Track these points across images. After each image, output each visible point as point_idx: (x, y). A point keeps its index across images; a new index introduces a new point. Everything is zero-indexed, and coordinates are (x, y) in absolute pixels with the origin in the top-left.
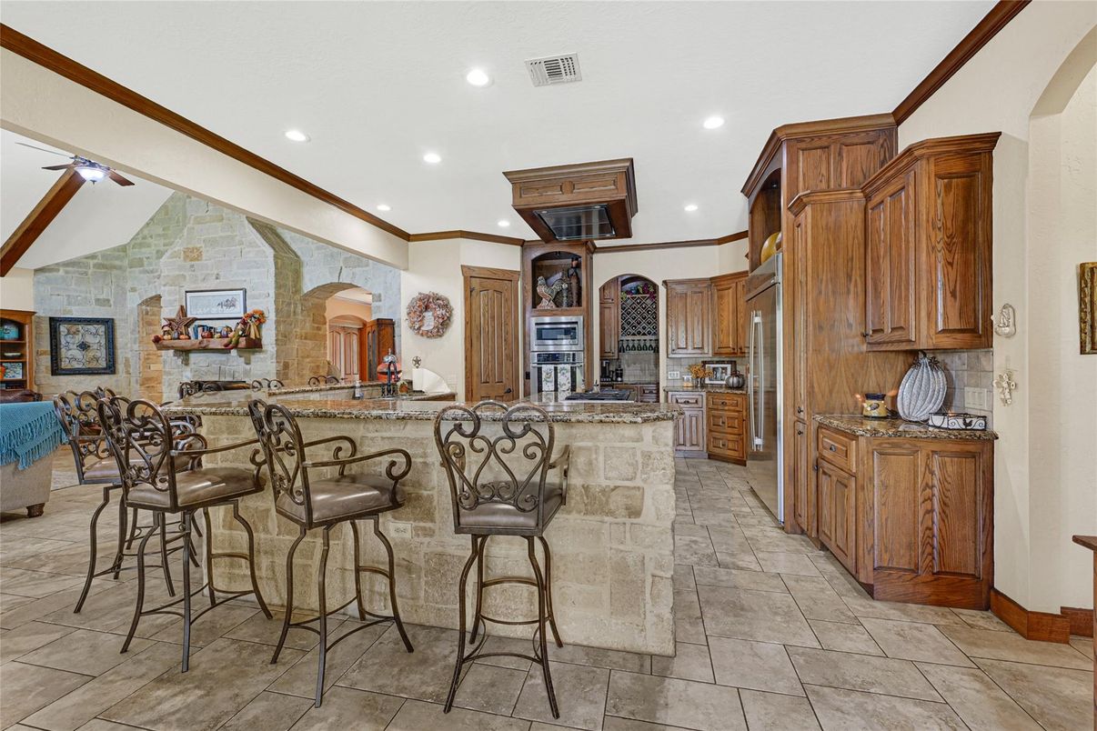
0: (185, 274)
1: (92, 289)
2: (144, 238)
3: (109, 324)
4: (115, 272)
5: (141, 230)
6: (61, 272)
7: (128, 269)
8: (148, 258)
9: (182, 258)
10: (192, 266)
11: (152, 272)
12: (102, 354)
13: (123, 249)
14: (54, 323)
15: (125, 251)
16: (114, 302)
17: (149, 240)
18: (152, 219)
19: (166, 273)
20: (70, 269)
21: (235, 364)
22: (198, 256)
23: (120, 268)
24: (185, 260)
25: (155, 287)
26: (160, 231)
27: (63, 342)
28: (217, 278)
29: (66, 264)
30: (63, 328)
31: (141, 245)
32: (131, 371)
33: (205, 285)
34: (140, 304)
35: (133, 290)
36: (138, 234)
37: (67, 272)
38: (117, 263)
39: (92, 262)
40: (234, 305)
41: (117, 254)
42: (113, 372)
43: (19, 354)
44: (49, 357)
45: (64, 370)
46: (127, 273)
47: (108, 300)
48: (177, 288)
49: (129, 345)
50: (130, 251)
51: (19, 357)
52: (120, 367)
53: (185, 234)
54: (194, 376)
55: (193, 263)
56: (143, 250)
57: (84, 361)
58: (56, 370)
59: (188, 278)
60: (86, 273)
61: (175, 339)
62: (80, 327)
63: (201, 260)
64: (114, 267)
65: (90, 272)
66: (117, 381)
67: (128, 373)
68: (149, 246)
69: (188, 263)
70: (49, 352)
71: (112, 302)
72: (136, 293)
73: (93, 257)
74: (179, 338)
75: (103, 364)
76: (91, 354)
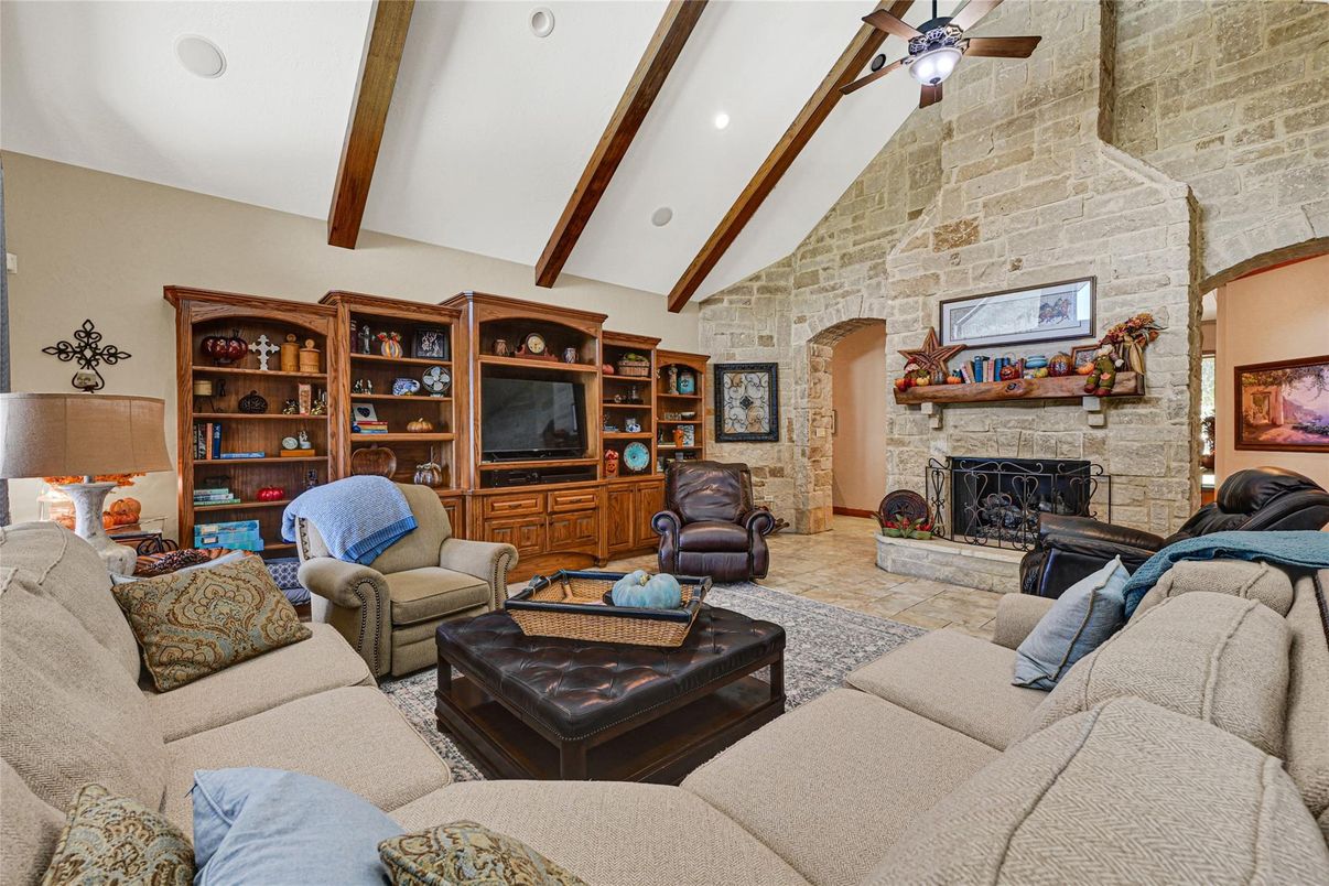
0: (939, 272)
1: (756, 323)
2: (821, 239)
3: (771, 369)
4: (779, 296)
5: (816, 229)
6: (726, 303)
7: (794, 292)
8: (825, 269)
9: (931, 247)
10: (956, 255)
11: (833, 289)
12: (763, 412)
13: (787, 263)
14: (719, 369)
15: (790, 266)
16: (778, 339)
17: (828, 241)
18: (833, 209)
19: (898, 277)
20: (734, 297)
21: (1062, 426)
22: (969, 235)
23: (784, 290)
24: (937, 249)
25: (838, 311)
26: (848, 224)
27: (727, 397)
28: (1015, 268)
29: (732, 291)
30: (727, 379)
31: (814, 252)
32: (795, 437)
33: (982, 285)
34: (810, 341)
35: (801, 320)
36: (809, 237)
37: (731, 302)
38: (782, 283)
39: (756, 285)
40: (1060, 314)
41: (782, 270)
42: (777, 440)
43: (692, 413)
44: (713, 417)
45: (726, 435)
46: (792, 297)
47: (771, 337)
48: (921, 299)
49: (793, 401)
50: (797, 264)
51: (692, 418)
52: (783, 432)
53: (940, 203)
54: (955, 448)
55: (955, 250)
56: (819, 258)
57: (747, 423)
58: (721, 437)
59: (943, 278)
60: (749, 301)
61: (938, 383)
62: (743, 376)
63: (976, 241)
64: (778, 290)
65: (753, 299)
66: (779, 451)
67: (791, 440)
68: (829, 250)
69: (947, 253)
70: (713, 412)
71: (775, 340)
72: (806, 325)
73: (757, 278)
74: (945, 382)
75: (765, 428)
76: (753, 414)
